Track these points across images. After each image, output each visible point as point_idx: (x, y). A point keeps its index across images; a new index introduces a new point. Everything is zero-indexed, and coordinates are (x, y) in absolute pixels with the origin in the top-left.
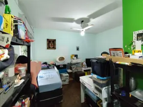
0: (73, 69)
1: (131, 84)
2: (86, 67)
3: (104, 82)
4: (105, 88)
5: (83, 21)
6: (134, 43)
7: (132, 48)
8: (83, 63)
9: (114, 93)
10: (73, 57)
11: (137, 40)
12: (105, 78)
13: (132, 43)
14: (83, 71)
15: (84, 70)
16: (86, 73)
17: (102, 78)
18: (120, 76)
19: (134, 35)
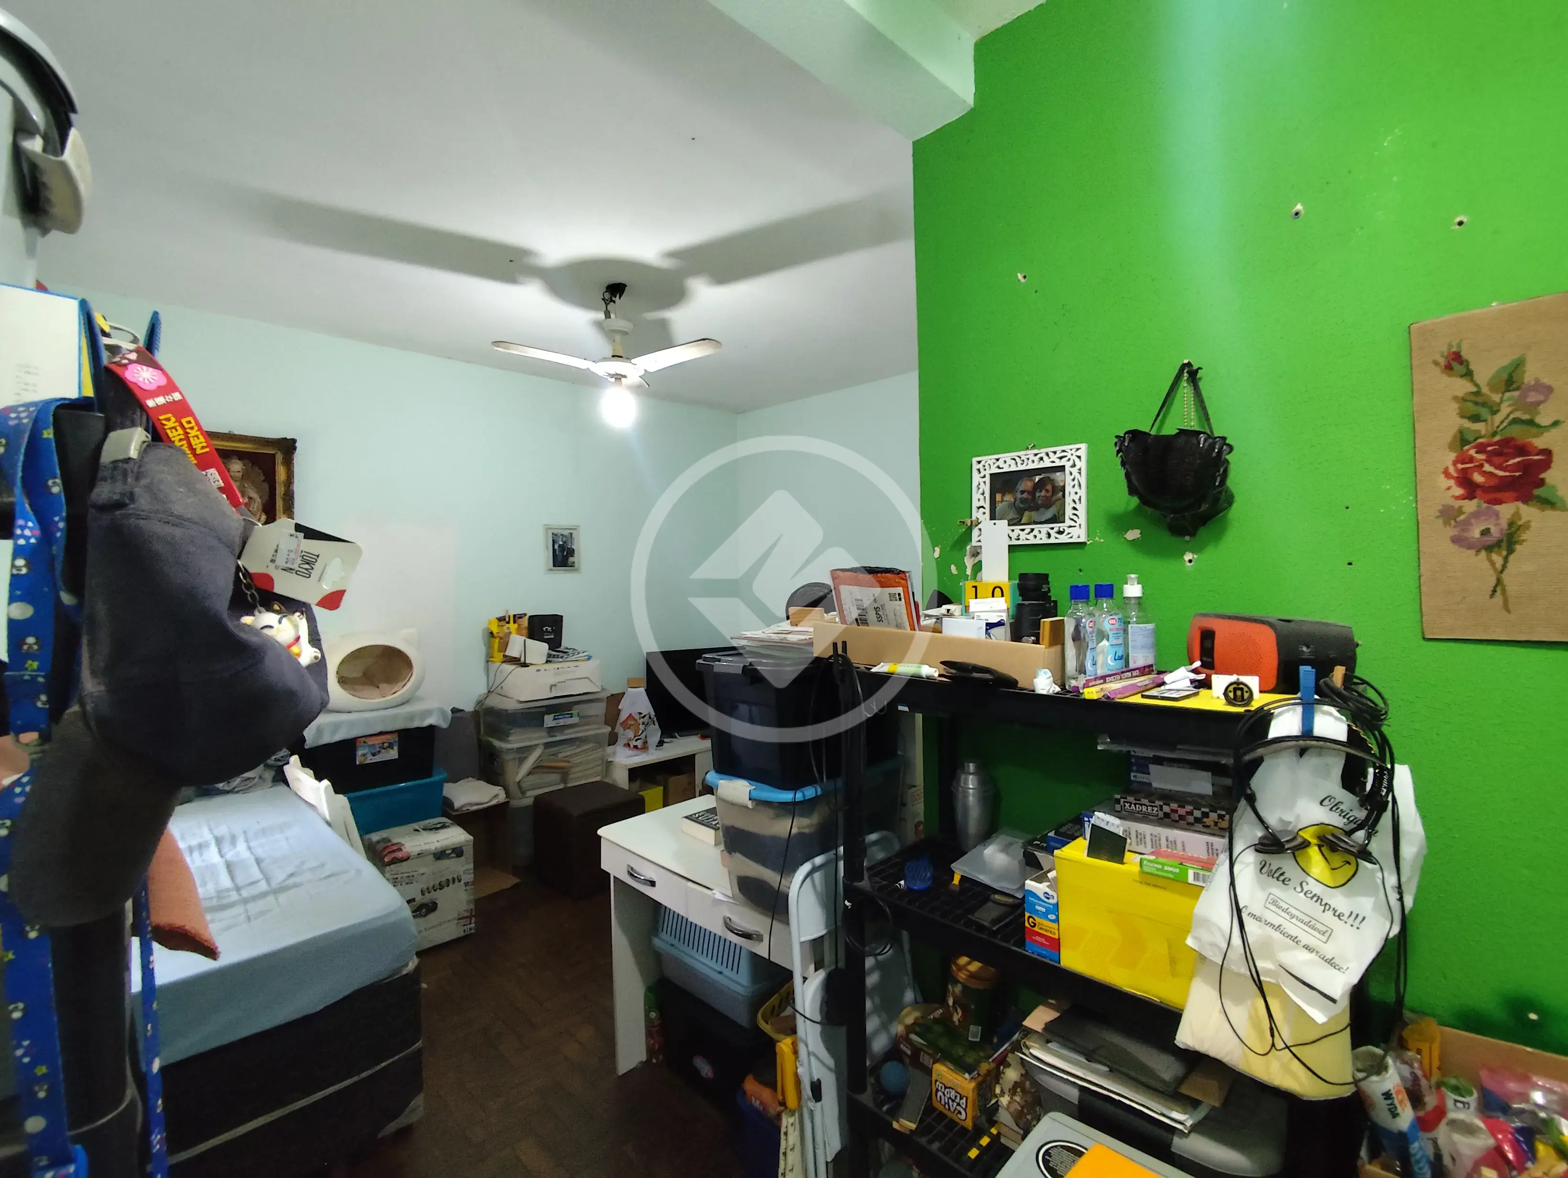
0: (519, 772)
1: (966, 809)
2: (655, 733)
3: (802, 825)
4: (806, 868)
5: (616, 290)
6: (975, 532)
7: (969, 562)
8: (615, 699)
9: (864, 884)
10: (517, 644)
11: (993, 517)
12: (810, 792)
13: (970, 529)
14: (621, 779)
15: (635, 773)
16: (653, 793)
17: (787, 796)
18: (907, 764)
19: (976, 478)
